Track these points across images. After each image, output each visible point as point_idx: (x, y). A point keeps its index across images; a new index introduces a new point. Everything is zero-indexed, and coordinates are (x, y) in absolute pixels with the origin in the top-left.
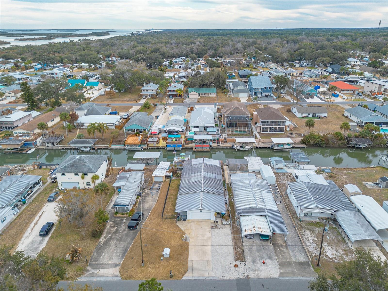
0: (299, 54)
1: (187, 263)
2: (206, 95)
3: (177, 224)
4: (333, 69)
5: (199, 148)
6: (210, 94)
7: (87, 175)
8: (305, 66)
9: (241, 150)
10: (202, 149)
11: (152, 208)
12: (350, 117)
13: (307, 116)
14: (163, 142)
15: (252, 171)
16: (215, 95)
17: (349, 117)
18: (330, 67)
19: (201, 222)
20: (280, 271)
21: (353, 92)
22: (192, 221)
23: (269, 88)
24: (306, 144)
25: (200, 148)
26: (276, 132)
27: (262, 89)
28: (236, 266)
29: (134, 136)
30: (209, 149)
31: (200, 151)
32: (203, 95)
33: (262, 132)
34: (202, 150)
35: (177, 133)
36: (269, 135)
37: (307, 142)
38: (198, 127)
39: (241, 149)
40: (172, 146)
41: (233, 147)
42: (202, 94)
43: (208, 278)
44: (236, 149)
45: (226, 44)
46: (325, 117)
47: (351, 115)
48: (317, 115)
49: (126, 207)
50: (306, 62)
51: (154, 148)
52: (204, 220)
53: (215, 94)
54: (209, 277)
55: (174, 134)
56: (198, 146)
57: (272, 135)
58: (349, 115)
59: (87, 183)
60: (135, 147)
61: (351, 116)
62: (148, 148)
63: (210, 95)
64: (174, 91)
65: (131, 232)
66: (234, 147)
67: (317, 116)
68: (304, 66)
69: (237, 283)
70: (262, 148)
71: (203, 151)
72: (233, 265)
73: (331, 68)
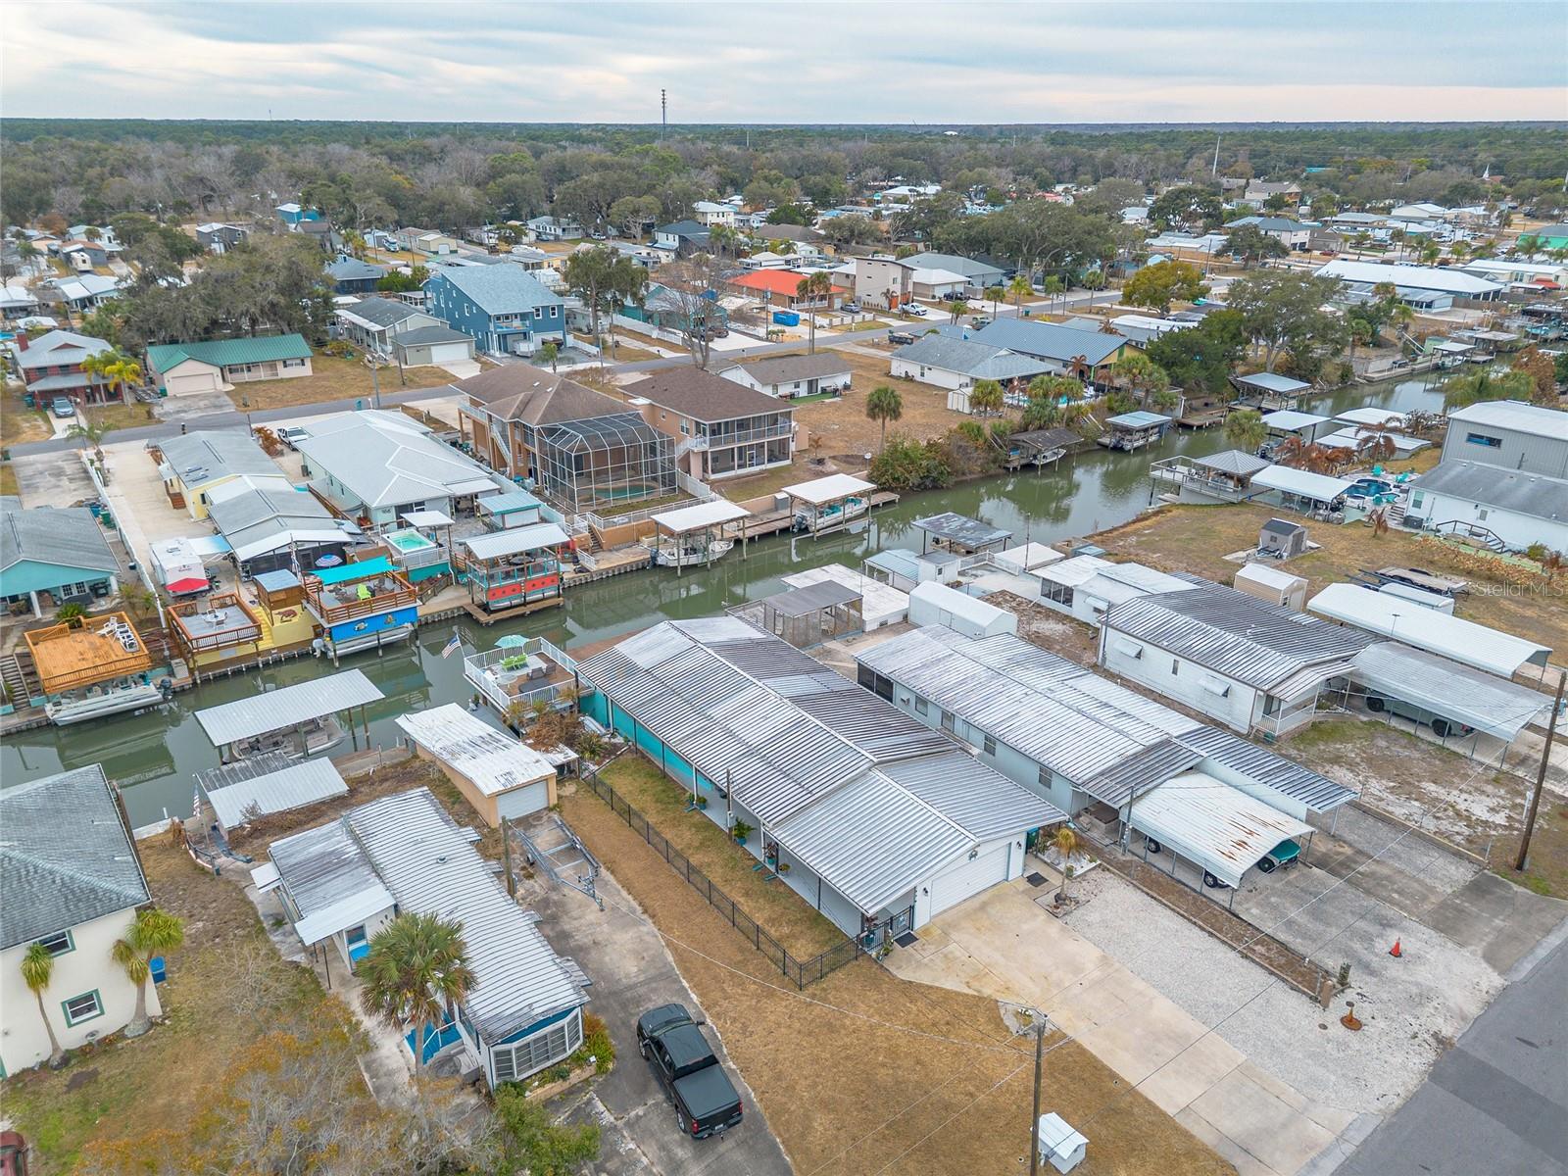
0: (506, 196)
1: (1187, 1136)
2: (262, 374)
3: (904, 974)
4: (683, 239)
5: (507, 603)
6: (280, 366)
7: (64, 945)
8: (557, 239)
9: (695, 566)
10: (525, 604)
11: (666, 964)
12: (922, 375)
13: (792, 396)
14: (277, 624)
15: (875, 626)
16: (306, 370)
17: (918, 378)
18: (667, 232)
19: (983, 907)
20: (1473, 953)
21: (825, 303)
22: (947, 925)
23: (553, 309)
24: (892, 490)
25: (515, 602)
26: (763, 467)
27: (524, 316)
28: (1351, 1023)
29: (61, 631)
30: (559, 596)
31: (517, 617)
32: (246, 376)
33: (713, 477)
34: (527, 610)
35: (336, 560)
36: (747, 482)
37: (894, 479)
38: (417, 504)
39: (693, 559)
40: (362, 625)
41: (654, 558)
42: (237, 371)
43: (1349, 1149)
44: (672, 564)
45: (128, 161)
46: (846, 387)
47: (922, 368)
48: (822, 384)
49: (564, 1022)
50: (557, 223)
51: (237, 673)
52: (984, 897)
53: (308, 363)
54: (1341, 1138)
55: (321, 562)
56: (503, 591)
57: (758, 480)
58: (914, 370)
59: (72, 1003)
60: (119, 692)
61: (926, 371)
62: (195, 683)
63: (283, 373)
64: (65, 369)
65: (722, 1148)
66: (660, 561)
67: (824, 390)
68: (552, 238)
69: (1455, 1092)
70: (763, 536)
71: (533, 613)
72: (1338, 1030)
73: (671, 236)
